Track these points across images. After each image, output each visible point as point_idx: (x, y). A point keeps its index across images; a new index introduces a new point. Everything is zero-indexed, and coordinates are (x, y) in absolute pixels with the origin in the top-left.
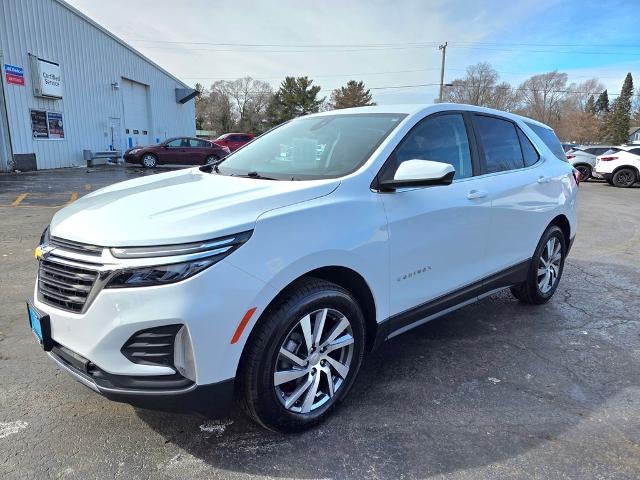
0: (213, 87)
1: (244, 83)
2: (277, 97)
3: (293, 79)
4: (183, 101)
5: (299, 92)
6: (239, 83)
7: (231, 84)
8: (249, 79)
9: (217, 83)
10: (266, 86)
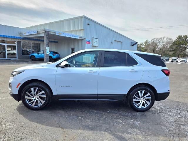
0: (152, 40)
1: (162, 38)
2: (174, 42)
3: (181, 36)
4: (133, 45)
5: (183, 40)
6: (161, 39)
7: (158, 39)
8: (164, 37)
9: (153, 39)
10: (171, 39)
